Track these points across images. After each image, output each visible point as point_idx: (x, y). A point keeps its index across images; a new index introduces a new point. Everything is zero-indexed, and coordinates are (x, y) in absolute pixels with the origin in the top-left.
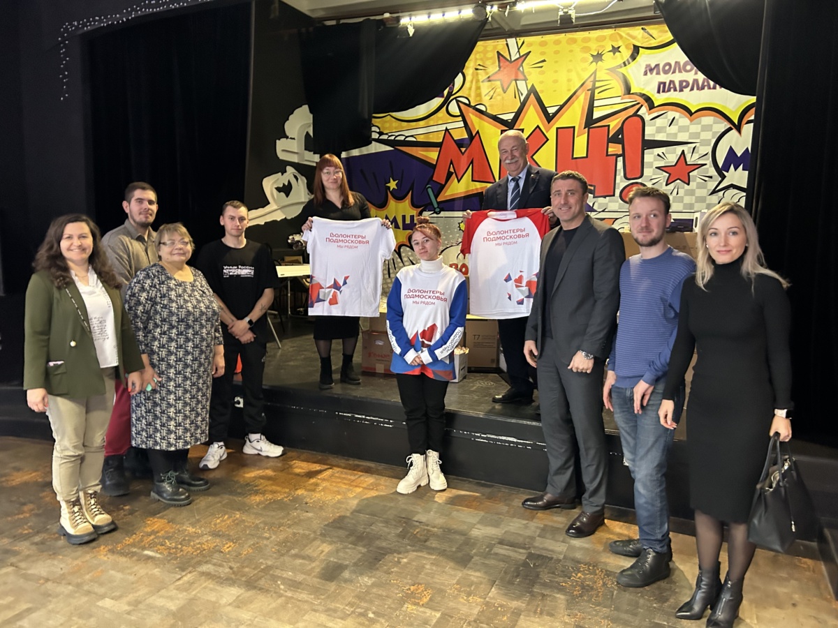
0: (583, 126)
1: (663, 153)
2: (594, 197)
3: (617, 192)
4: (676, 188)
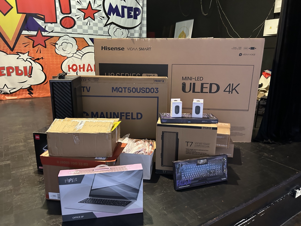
1: (80, 1)
2: (45, 23)
3: (59, 21)
4: (89, 21)
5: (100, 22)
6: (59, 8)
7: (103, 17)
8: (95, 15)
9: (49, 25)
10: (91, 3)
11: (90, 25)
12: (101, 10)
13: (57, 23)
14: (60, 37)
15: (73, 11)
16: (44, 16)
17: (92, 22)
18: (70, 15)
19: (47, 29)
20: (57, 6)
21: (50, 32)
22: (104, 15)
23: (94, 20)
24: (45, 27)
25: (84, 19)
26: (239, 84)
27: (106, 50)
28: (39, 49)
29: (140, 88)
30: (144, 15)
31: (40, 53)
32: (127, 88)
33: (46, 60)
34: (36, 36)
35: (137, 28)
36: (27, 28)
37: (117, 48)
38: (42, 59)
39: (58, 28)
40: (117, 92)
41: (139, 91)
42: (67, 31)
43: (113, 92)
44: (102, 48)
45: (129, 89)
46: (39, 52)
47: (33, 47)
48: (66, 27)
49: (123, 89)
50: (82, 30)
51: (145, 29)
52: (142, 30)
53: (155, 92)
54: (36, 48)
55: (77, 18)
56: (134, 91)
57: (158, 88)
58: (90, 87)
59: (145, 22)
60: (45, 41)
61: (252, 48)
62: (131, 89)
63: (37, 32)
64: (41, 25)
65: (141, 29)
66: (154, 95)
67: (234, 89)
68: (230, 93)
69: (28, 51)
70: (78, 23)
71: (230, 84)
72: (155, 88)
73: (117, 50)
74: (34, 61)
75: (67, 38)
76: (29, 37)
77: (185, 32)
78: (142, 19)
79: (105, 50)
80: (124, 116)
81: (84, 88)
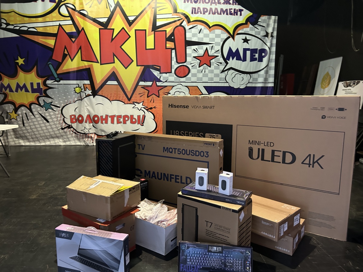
0: (151, 30)
1: (196, 49)
2: (160, 73)
3: (173, 71)
4: (204, 69)
5: (216, 68)
6: (175, 58)
7: (221, 63)
8: (211, 61)
9: (164, 75)
10: (208, 49)
11: (205, 72)
12: (218, 56)
13: (171, 72)
14: (174, 86)
15: (189, 59)
16: (160, 67)
17: (208, 69)
18: (185, 64)
19: (161, 79)
20: (172, 56)
21: (164, 82)
22: (222, 60)
23: (210, 67)
24: (160, 77)
25: (199, 67)
26: (323, 156)
27: (173, 107)
28: (153, 99)
29: (190, 150)
30: (272, 56)
31: (154, 102)
32: (176, 149)
33: (158, 109)
34: (151, 86)
35: (262, 72)
36: (144, 79)
37: (182, 106)
38: (155, 108)
39: (172, 77)
40: (168, 152)
41: (188, 153)
42: (180, 80)
43: (164, 152)
44: (169, 105)
45: (179, 150)
46: (152, 101)
47: (148, 97)
48: (179, 76)
49: (174, 150)
50: (196, 78)
51: (272, 72)
52: (269, 73)
53: (205, 156)
54: (150, 98)
55: (192, 66)
56: (184, 153)
57: (208, 152)
58: (144, 145)
59: (273, 64)
60: (158, 91)
61: (341, 109)
62: (181, 151)
63: (152, 82)
64: (156, 76)
65: (267, 72)
66: (204, 159)
67: (317, 161)
68: (311, 166)
69: (143, 101)
70: (193, 71)
71: (310, 155)
72: (205, 152)
73: (182, 108)
74: (147, 110)
75: (180, 87)
76: (145, 88)
77: (330, 73)
78: (269, 60)
79: (171, 107)
80: (173, 178)
81: (140, 146)
